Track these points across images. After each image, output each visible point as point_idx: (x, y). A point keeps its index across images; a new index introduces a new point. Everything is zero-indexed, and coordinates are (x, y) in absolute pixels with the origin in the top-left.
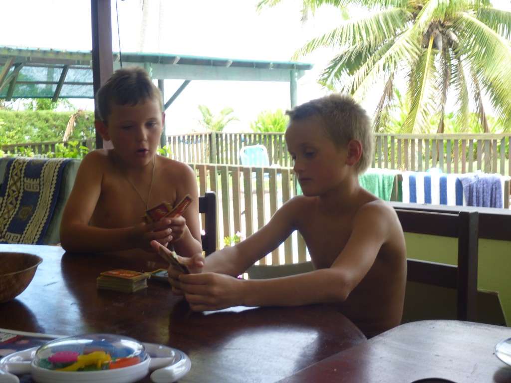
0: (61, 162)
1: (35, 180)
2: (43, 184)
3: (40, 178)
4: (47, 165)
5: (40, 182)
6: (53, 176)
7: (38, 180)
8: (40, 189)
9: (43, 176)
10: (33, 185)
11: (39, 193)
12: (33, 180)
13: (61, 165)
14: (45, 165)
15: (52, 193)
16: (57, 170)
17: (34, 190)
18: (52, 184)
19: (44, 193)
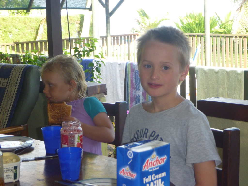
0: (24, 68)
1: (5, 79)
2: (10, 83)
3: (9, 78)
4: (14, 69)
5: (8, 80)
6: (19, 77)
7: (7, 79)
8: (7, 86)
9: (11, 77)
10: (3, 83)
11: (5, 88)
12: (4, 80)
13: (24, 69)
14: (13, 69)
15: (17, 89)
16: (21, 73)
17: (3, 87)
18: (17, 83)
19: (10, 89)
